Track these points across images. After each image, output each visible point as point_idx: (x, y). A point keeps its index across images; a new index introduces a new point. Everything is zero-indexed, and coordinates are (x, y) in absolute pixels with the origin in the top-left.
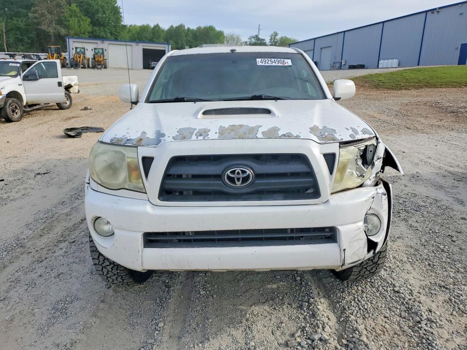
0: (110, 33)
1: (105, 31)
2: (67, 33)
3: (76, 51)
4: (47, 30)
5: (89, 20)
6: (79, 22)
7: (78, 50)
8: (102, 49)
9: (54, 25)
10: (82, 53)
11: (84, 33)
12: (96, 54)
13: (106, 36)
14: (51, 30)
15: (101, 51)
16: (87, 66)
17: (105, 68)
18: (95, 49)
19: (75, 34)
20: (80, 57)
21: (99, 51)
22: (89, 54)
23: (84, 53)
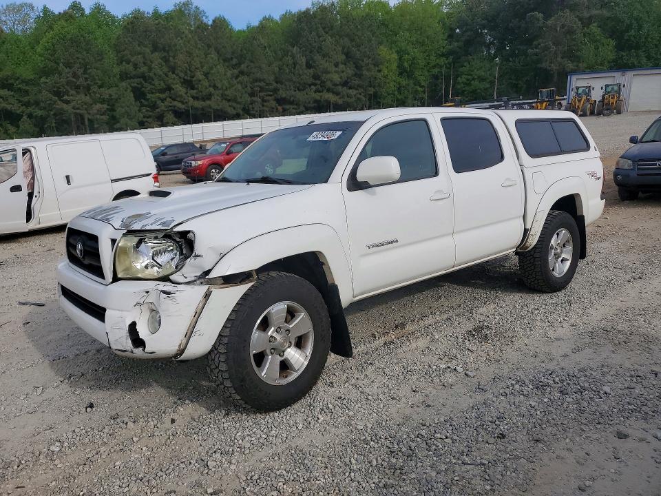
0: (646, 57)
1: (638, 56)
2: (576, 68)
3: (577, 93)
4: (548, 67)
5: (613, 43)
6: (597, 48)
7: (580, 91)
8: (619, 85)
9: (559, 59)
10: (586, 94)
11: (602, 64)
12: (607, 93)
13: (639, 62)
14: (554, 67)
15: (616, 88)
16: (588, 113)
17: (619, 113)
18: (607, 86)
19: (587, 68)
20: (579, 101)
21: (613, 89)
22: (597, 95)
23: (588, 94)
